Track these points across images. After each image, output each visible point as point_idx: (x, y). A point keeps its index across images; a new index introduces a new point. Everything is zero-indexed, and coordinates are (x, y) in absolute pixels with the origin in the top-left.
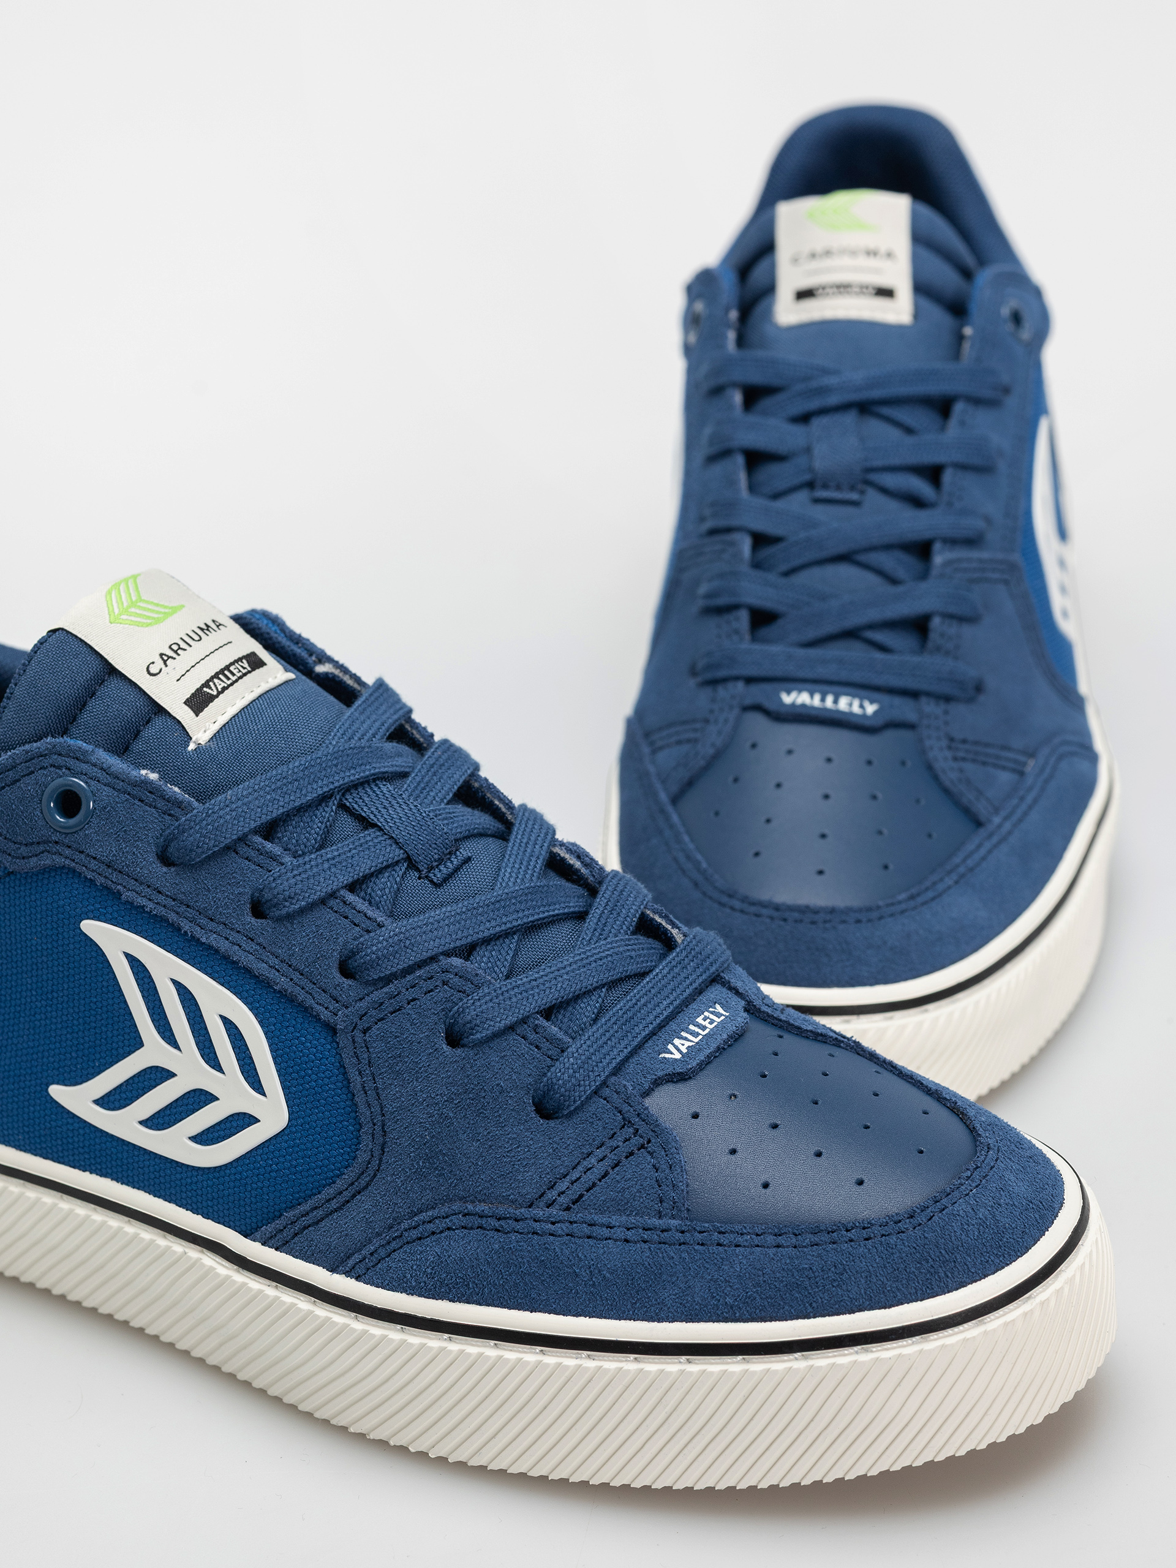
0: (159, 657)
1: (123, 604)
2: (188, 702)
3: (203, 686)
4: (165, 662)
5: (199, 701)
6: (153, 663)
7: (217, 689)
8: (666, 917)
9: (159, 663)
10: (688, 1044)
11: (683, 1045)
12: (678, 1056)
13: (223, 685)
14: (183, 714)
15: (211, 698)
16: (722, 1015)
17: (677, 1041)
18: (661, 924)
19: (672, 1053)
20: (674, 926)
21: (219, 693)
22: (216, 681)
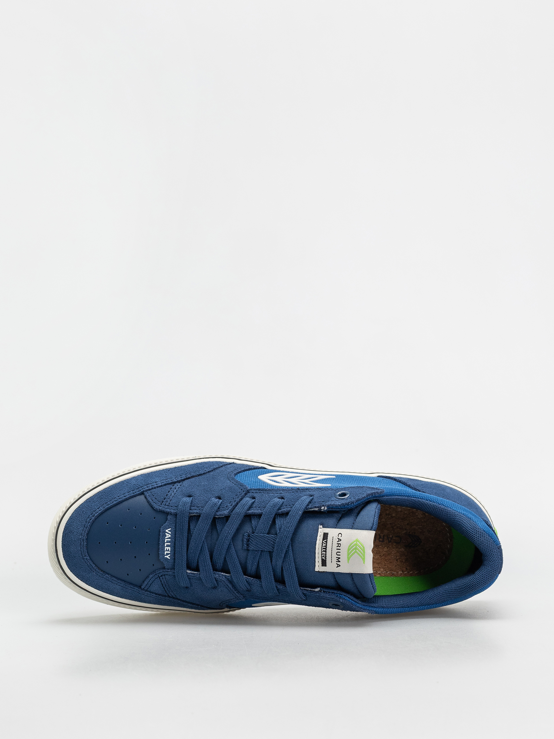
0: (341, 539)
1: (358, 546)
2: (327, 534)
3: (327, 541)
4: (339, 539)
5: (326, 536)
6: (341, 536)
7: (324, 543)
8: (194, 574)
9: (340, 538)
10: (167, 537)
11: (168, 536)
12: (167, 531)
13: (323, 546)
14: (326, 530)
15: (323, 540)
16: (166, 555)
17: (170, 536)
18: (195, 572)
19: (168, 531)
20: (192, 573)
21: (323, 543)
22: (325, 545)
